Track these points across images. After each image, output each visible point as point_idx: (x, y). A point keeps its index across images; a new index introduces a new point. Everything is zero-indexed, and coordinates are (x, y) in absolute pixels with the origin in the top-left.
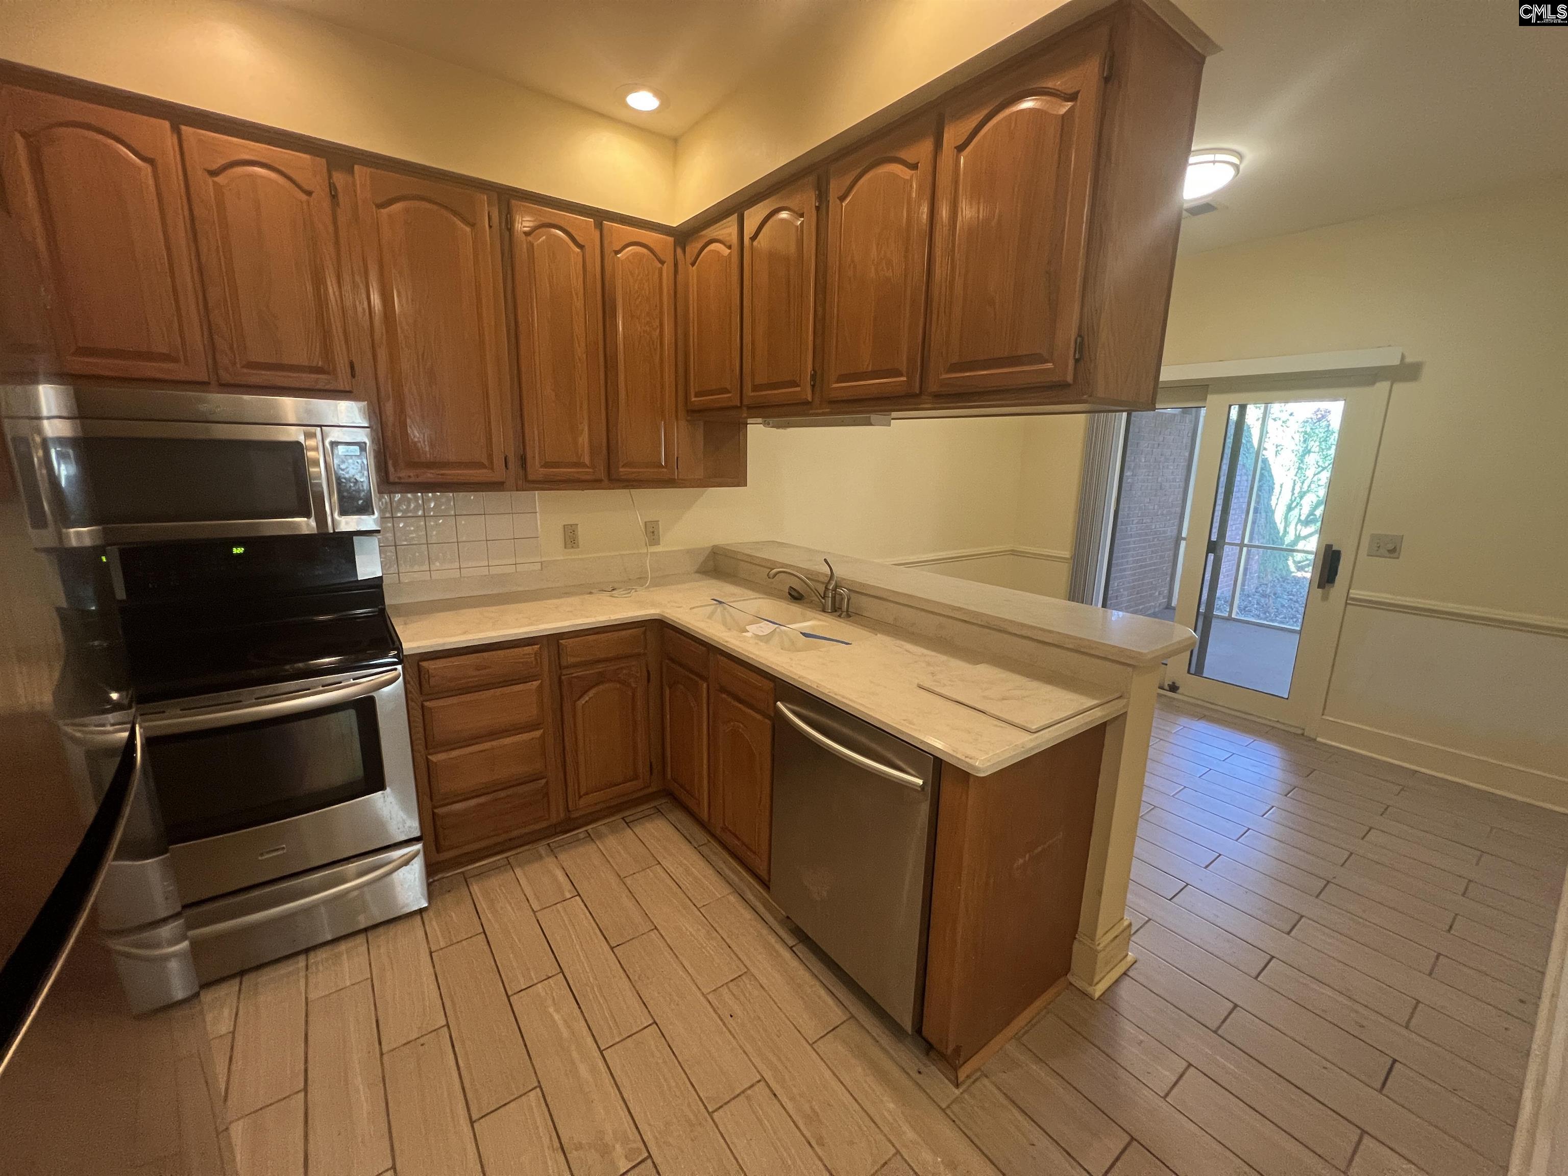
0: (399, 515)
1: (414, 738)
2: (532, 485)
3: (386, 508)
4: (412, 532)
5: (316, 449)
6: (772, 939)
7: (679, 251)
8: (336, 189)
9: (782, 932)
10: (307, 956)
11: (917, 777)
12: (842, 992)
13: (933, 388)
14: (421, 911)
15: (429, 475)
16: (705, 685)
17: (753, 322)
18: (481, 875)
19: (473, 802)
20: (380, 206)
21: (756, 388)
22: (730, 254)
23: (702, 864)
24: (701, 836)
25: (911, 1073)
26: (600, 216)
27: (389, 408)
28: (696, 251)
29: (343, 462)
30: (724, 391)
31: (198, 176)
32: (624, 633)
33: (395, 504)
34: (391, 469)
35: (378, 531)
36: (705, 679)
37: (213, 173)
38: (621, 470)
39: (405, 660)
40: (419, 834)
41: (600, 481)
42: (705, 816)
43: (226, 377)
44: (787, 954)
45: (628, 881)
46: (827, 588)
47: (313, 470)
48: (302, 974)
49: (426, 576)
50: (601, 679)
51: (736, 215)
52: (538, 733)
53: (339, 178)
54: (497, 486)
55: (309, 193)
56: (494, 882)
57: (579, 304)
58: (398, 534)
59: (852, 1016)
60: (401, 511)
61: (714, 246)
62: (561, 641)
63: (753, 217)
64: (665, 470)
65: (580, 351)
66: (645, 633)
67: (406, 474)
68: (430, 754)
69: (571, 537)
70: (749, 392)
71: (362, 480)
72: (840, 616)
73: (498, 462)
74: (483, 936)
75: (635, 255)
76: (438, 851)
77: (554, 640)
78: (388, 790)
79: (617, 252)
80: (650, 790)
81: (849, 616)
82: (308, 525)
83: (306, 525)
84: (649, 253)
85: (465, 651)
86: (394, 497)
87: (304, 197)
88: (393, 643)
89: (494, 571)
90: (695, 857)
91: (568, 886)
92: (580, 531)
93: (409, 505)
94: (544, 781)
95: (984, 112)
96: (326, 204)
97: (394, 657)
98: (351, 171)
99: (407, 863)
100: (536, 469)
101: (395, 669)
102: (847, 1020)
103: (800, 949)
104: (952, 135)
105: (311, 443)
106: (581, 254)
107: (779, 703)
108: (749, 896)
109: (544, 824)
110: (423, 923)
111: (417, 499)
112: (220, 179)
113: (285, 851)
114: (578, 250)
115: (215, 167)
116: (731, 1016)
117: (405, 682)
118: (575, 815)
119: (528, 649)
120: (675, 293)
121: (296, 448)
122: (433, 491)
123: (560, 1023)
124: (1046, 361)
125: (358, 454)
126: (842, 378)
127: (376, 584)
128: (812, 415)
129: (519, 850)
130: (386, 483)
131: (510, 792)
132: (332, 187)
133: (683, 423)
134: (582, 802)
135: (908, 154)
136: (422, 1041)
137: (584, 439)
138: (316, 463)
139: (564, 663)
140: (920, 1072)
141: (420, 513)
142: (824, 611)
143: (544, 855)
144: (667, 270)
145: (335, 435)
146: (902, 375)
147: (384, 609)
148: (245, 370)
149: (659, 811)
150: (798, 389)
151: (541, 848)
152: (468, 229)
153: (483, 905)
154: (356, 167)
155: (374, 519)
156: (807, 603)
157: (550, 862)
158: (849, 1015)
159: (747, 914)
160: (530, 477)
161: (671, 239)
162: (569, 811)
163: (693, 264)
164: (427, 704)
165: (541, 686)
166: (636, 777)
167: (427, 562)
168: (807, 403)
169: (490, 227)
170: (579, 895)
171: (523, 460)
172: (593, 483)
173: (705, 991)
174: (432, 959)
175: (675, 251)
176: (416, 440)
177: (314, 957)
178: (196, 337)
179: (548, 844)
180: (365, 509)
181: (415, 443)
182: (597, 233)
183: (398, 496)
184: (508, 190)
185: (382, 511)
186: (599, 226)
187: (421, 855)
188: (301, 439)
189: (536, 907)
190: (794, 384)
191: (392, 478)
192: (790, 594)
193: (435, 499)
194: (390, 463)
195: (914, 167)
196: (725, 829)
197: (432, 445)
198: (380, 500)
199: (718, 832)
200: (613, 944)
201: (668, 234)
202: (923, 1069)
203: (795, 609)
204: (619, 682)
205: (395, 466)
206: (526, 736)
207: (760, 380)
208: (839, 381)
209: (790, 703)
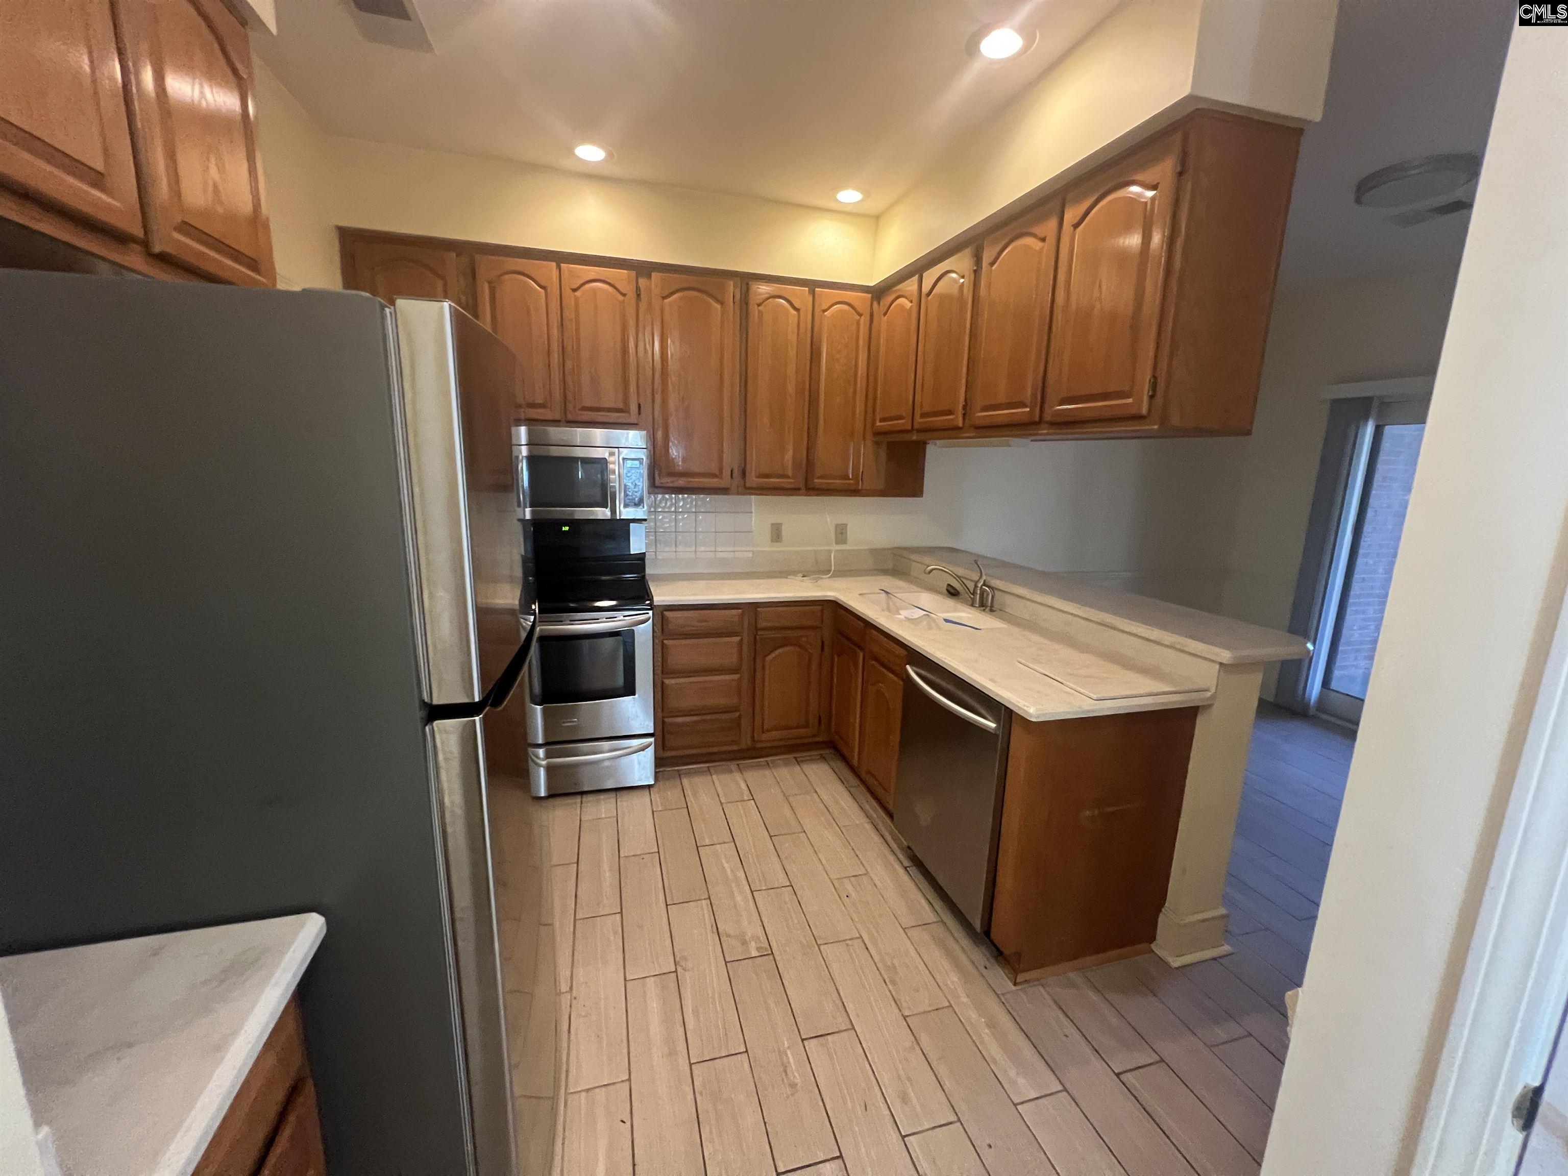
0: (660, 510)
1: (655, 665)
2: (748, 491)
3: (652, 504)
4: (666, 523)
5: (614, 463)
6: (892, 858)
7: (875, 304)
8: (640, 290)
9: (901, 856)
10: (582, 798)
11: (992, 722)
12: (938, 904)
13: (1047, 417)
14: (649, 787)
15: (681, 482)
16: (861, 654)
17: (924, 362)
18: (689, 773)
19: (688, 719)
20: (664, 298)
21: (923, 415)
22: (911, 306)
23: (850, 799)
24: (854, 781)
25: (979, 967)
26: (813, 285)
27: (659, 434)
28: (888, 304)
29: (629, 472)
30: (900, 417)
31: (567, 292)
32: (804, 608)
33: (657, 502)
34: (657, 477)
35: (645, 520)
36: (862, 649)
37: (574, 290)
38: (816, 481)
39: (655, 609)
40: (652, 732)
41: (799, 489)
42: (855, 762)
43: (570, 417)
44: (901, 871)
45: (791, 799)
46: (976, 586)
47: (612, 477)
48: (579, 805)
49: (673, 555)
50: (786, 642)
51: (917, 276)
52: (736, 677)
53: (642, 282)
54: (724, 491)
55: (624, 295)
56: (698, 780)
57: (792, 353)
58: (658, 524)
59: (942, 921)
60: (661, 507)
61: (902, 300)
62: (758, 609)
63: (930, 277)
64: (851, 482)
65: (791, 388)
66: (822, 610)
67: (667, 481)
68: (665, 678)
69: (777, 534)
70: (918, 419)
71: (639, 484)
72: (984, 610)
73: (726, 473)
74: (686, 810)
75: (841, 311)
76: (663, 749)
77: (754, 607)
78: (637, 696)
79: (824, 311)
80: (817, 739)
81: (992, 611)
82: (604, 513)
83: (603, 513)
84: (851, 309)
85: (691, 607)
86: (658, 497)
87: (621, 298)
88: (648, 596)
89: (720, 555)
90: (846, 794)
91: (746, 792)
92: (784, 528)
93: (666, 503)
94: (737, 714)
95: (1093, 199)
96: (633, 302)
97: (648, 605)
98: (649, 277)
99: (643, 749)
100: (753, 480)
101: (648, 613)
102: (936, 922)
103: (913, 870)
104: (1071, 215)
105: (611, 459)
106: (797, 316)
107: (908, 667)
108: (881, 826)
109: (735, 748)
110: (650, 794)
111: (671, 499)
112: (578, 293)
113: (575, 724)
114: (795, 313)
115: (575, 287)
116: (847, 896)
117: (653, 624)
118: (759, 745)
119: (734, 612)
120: (870, 338)
121: (603, 462)
122: (683, 493)
123: (729, 870)
124: (1128, 397)
125: (638, 466)
126: (986, 408)
127: (641, 557)
128: (962, 438)
129: (717, 764)
130: (654, 486)
131: (713, 717)
132: (638, 288)
133: (869, 443)
134: (765, 737)
135: (1039, 230)
136: (642, 856)
137: (789, 456)
138: (614, 472)
139: (759, 627)
140: (986, 968)
141: (673, 509)
142: (972, 605)
143: (734, 770)
144: (864, 320)
145: (625, 453)
146: (1026, 406)
147: (645, 575)
148: (580, 412)
149: (823, 758)
150: (952, 417)
151: (733, 765)
152: (718, 306)
153: (688, 792)
154: (653, 274)
155: (644, 511)
156: (962, 599)
157: (737, 776)
158: (939, 919)
159: (876, 838)
160: (748, 485)
161: (870, 295)
162: (754, 741)
163: (885, 314)
164: (665, 642)
165: (741, 642)
166: (806, 726)
167: (674, 545)
168: (958, 428)
169: (734, 303)
170: (753, 799)
171: (744, 473)
172: (793, 491)
173: (833, 876)
174: (653, 815)
175: (872, 304)
176: (674, 457)
177: (586, 798)
178: (557, 394)
179: (738, 765)
180: (639, 503)
181: (673, 459)
182: (811, 299)
183: (660, 496)
184: (748, 275)
185: (650, 507)
186: (813, 292)
187: (652, 747)
188: (606, 456)
189: (723, 801)
190: (950, 412)
191: (657, 483)
192: (948, 590)
193: (683, 499)
194: (657, 472)
195: (1043, 240)
196: (869, 772)
197: (684, 460)
198: (649, 499)
199: (863, 775)
200: (772, 834)
201: (867, 292)
202: (988, 965)
203: (950, 602)
204: (800, 646)
205: (659, 475)
206: (728, 677)
207: (926, 409)
208: (983, 410)
209: (916, 666)
